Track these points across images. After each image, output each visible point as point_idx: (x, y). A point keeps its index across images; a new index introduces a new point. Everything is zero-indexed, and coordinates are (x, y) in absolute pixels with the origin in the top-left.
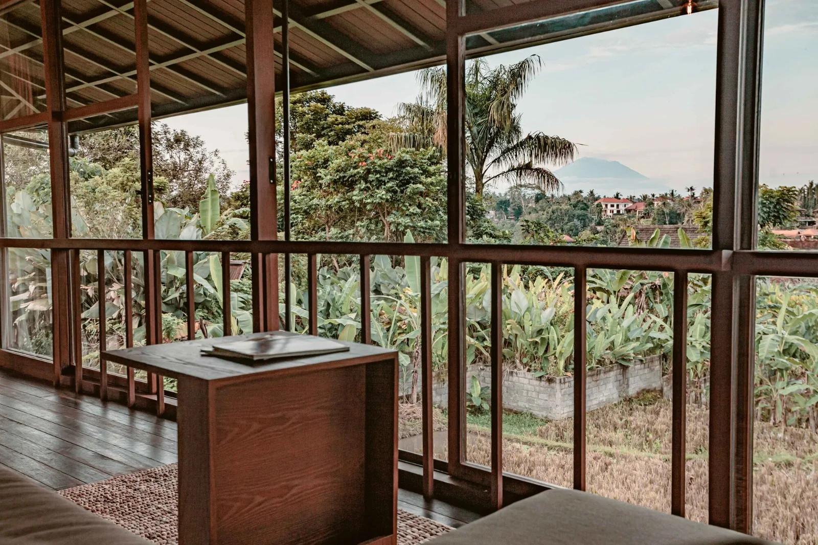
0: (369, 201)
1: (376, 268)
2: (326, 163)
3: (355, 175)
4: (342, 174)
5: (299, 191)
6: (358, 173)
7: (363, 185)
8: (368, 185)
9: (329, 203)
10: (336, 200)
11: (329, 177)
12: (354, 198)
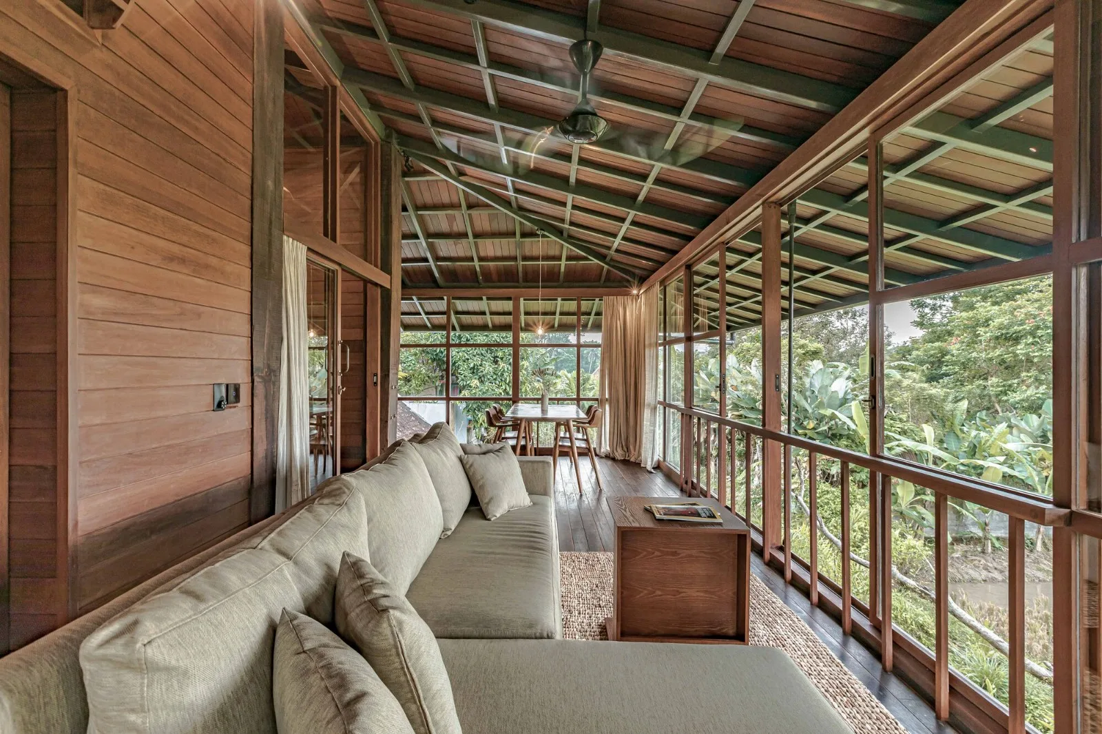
0: (1036, 354)
1: (1043, 416)
2: (986, 323)
3: (1020, 332)
4: (1004, 332)
5: (958, 346)
6: (1024, 329)
7: (1030, 340)
8: (1037, 339)
9: (990, 356)
10: (998, 353)
11: (988, 335)
12: (1018, 352)
